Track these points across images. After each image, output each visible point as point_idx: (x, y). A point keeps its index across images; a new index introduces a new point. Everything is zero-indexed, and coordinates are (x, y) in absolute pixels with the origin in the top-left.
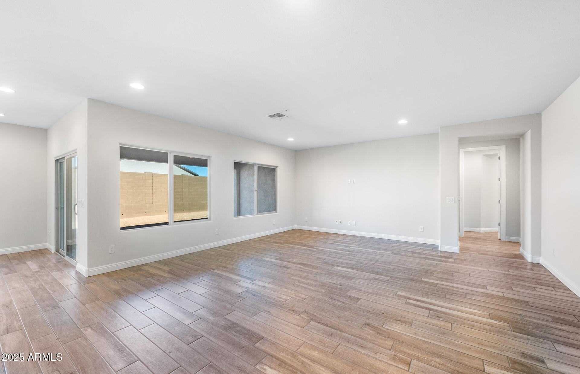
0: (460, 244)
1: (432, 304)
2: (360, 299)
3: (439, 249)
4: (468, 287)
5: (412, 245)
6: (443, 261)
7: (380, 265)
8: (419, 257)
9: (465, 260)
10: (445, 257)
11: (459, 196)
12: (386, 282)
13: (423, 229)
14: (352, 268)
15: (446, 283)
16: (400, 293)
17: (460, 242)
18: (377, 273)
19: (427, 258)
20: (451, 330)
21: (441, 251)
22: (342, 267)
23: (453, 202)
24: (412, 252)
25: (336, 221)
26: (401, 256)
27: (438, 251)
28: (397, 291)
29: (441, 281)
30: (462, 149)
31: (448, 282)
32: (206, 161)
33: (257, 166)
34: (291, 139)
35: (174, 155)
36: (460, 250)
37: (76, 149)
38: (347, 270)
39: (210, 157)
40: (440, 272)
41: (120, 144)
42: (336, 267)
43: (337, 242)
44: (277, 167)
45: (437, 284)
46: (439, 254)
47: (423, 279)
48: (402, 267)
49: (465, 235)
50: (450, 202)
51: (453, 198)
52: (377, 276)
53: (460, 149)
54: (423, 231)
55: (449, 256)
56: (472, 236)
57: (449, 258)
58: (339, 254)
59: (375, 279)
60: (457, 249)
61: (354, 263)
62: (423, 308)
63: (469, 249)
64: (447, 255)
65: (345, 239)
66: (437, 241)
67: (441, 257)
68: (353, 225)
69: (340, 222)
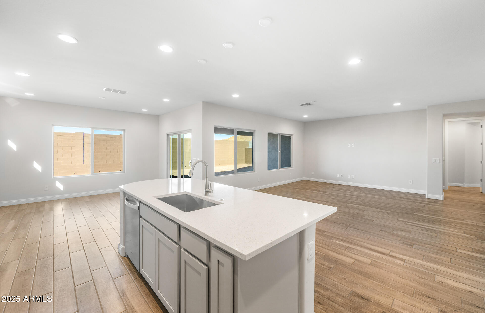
0: (444, 195)
1: (423, 225)
2: (374, 220)
3: (426, 197)
4: (450, 219)
5: (403, 194)
6: (430, 204)
7: (381, 204)
8: (410, 202)
9: (448, 205)
10: (431, 202)
11: (443, 157)
12: (388, 213)
13: (411, 182)
14: (361, 205)
15: (432, 216)
16: (399, 219)
17: (444, 193)
18: (380, 209)
19: (417, 202)
20: (437, 236)
21: (427, 199)
22: (353, 204)
23: (438, 162)
24: (404, 198)
25: (338, 175)
26: (395, 200)
27: (425, 198)
28: (397, 218)
29: (429, 215)
30: (446, 120)
31: (434, 216)
32: (252, 133)
33: (280, 135)
34: (306, 116)
35: (238, 131)
36: (444, 198)
37: (191, 129)
38: (358, 206)
39: (254, 131)
40: (428, 210)
41: (215, 126)
42: (349, 204)
43: (342, 190)
44: (292, 135)
45: (426, 216)
46: (426, 200)
47: (415, 213)
48: (397, 206)
49: (449, 188)
50: (436, 162)
51: (438, 159)
52: (381, 210)
53: (445, 120)
54: (411, 183)
55: (435, 201)
56: (456, 190)
57: (434, 203)
58: (347, 197)
59: (380, 211)
60: (441, 197)
61: (361, 202)
62: (417, 227)
63: (452, 198)
64: (434, 201)
65: (346, 188)
66: (424, 192)
67: (428, 202)
68: (352, 178)
69: (341, 176)
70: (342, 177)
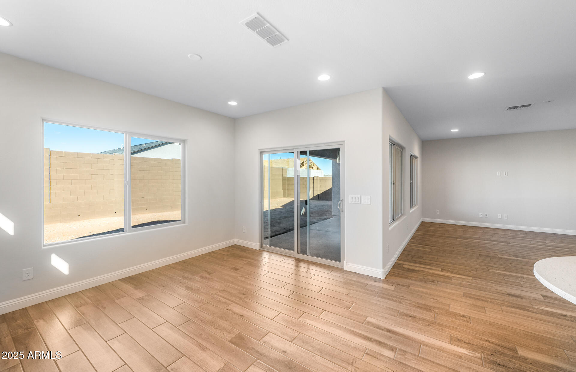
25: (480, 214)
37: (343, 142)
39: (404, 149)
41: (389, 136)
68: (504, 218)
69: (486, 215)
70: (487, 217)
